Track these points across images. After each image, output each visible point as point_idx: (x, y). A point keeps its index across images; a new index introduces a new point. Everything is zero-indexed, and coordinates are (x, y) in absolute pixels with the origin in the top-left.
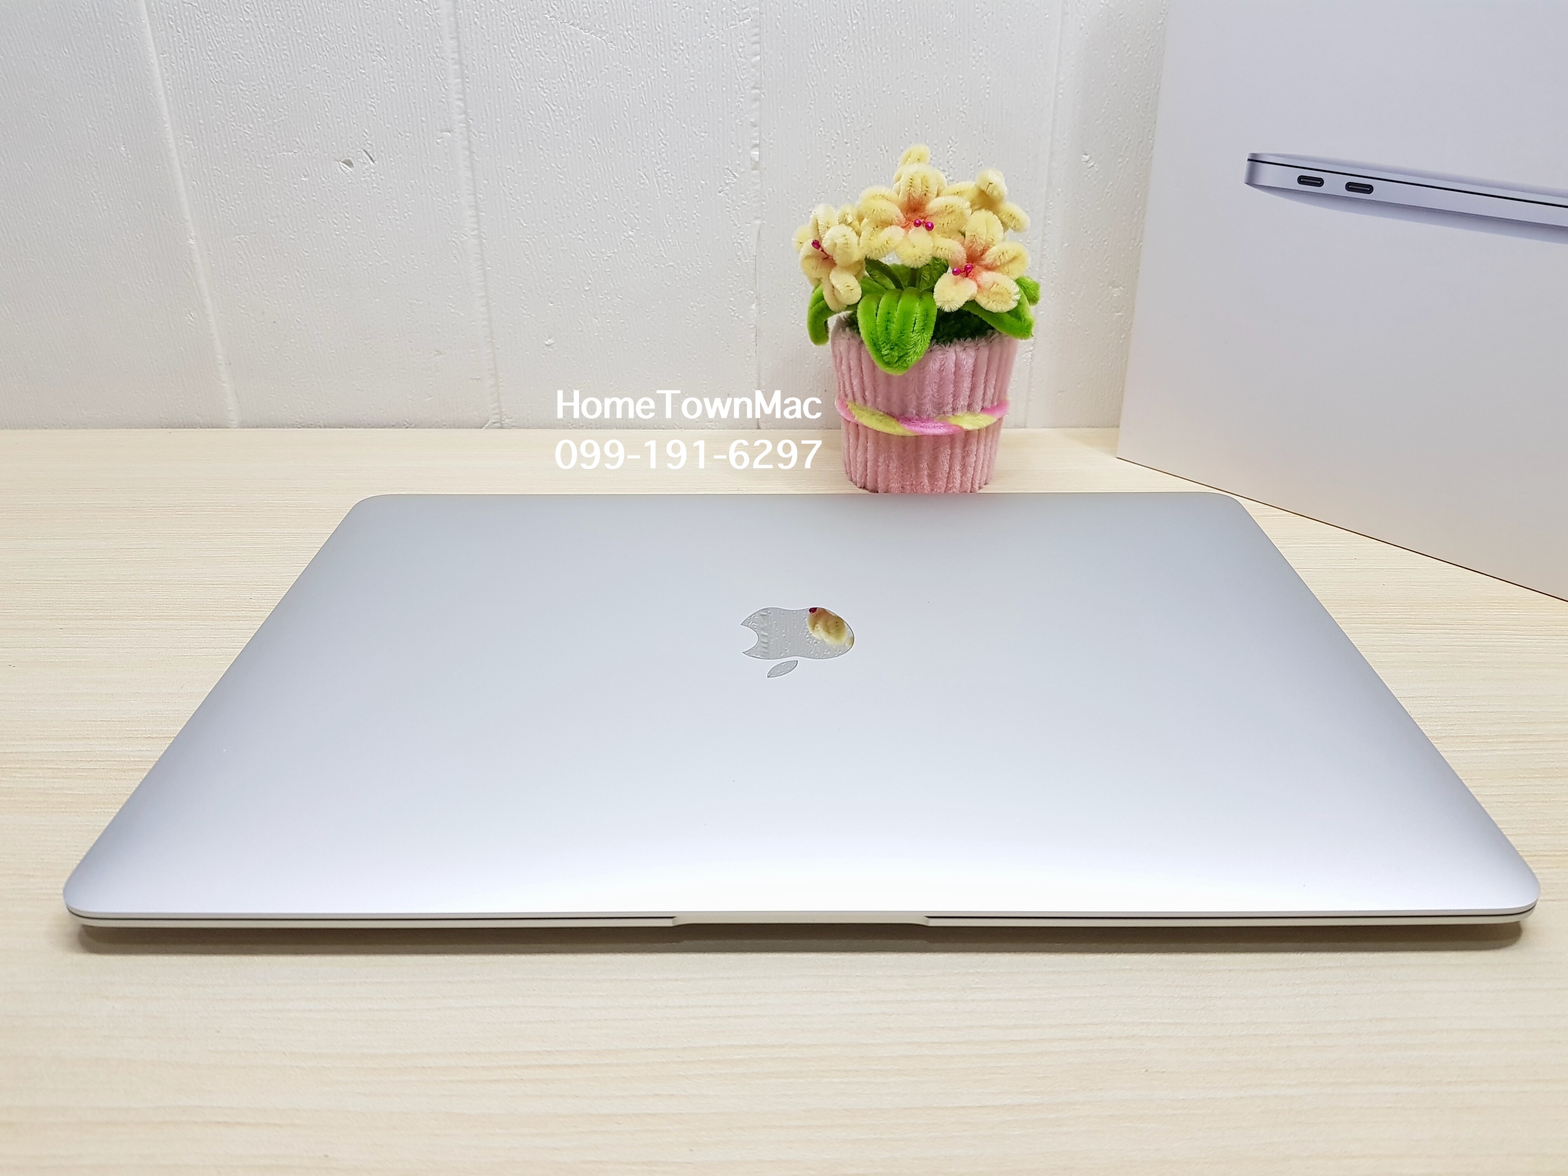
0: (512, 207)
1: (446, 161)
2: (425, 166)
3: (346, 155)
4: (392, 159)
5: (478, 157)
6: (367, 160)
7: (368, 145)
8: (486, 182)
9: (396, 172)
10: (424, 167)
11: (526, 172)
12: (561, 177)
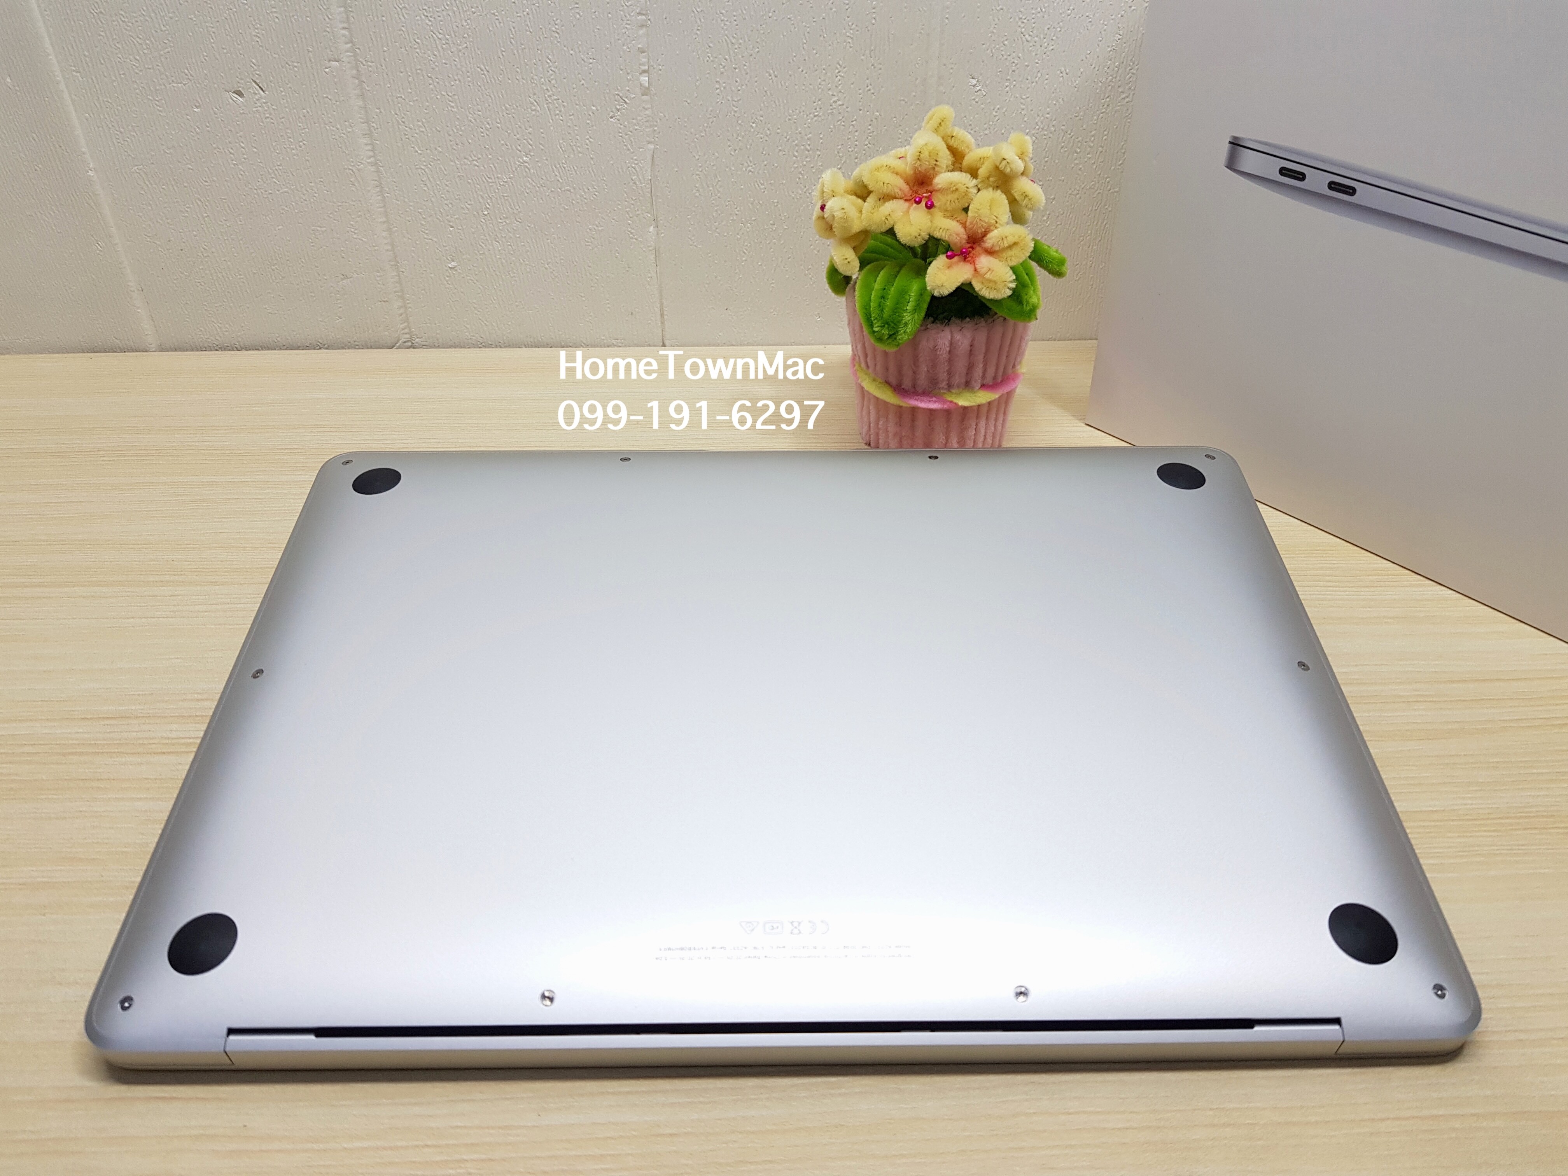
0: (405, 134)
1: (336, 91)
2: (316, 96)
3: (235, 86)
4: (282, 89)
5: (368, 86)
6: (258, 91)
7: (257, 76)
8: (378, 110)
9: (287, 101)
10: (314, 96)
11: (417, 100)
12: (452, 104)
